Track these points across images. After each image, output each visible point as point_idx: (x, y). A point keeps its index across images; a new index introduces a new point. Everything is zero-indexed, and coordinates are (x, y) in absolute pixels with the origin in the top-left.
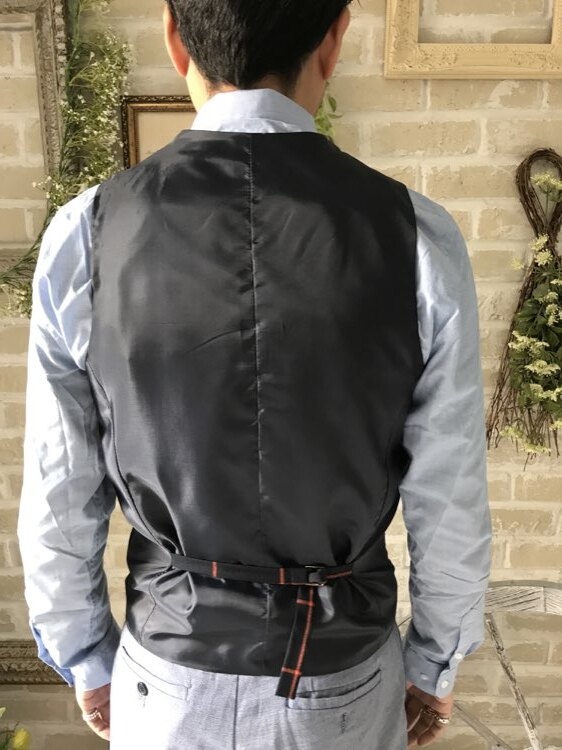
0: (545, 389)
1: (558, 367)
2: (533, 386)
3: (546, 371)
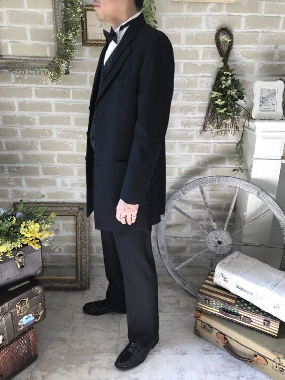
0: (221, 110)
1: (224, 102)
2: (217, 108)
3: (221, 104)
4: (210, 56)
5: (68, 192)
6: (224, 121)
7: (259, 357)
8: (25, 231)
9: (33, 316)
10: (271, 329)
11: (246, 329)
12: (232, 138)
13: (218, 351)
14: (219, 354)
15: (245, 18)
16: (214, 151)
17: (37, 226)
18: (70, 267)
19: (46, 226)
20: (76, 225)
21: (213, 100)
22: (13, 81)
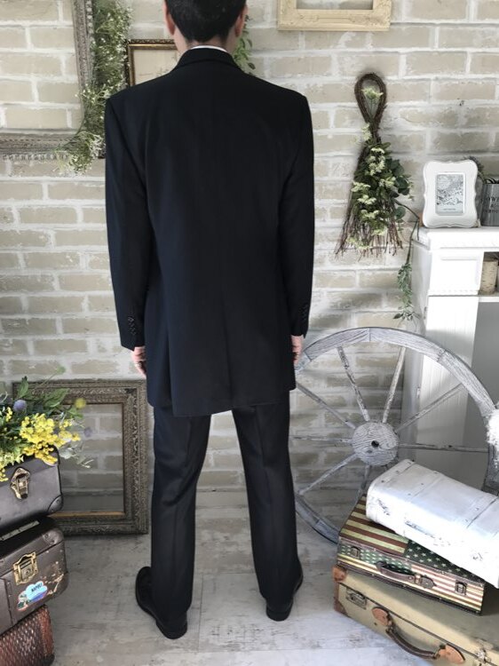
0: (369, 212)
1: (375, 199)
2: (363, 211)
3: (369, 202)
4: (348, 122)
5: (109, 362)
6: (376, 232)
7: (448, 649)
8: (28, 433)
9: (45, 584)
10: (469, 598)
11: (426, 600)
12: (391, 262)
13: (378, 641)
14: (378, 645)
15: (405, 56)
16: (362, 284)
17: (51, 422)
18: (114, 494)
19: (67, 423)
20: (123, 420)
21: (355, 196)
22: (9, 171)
